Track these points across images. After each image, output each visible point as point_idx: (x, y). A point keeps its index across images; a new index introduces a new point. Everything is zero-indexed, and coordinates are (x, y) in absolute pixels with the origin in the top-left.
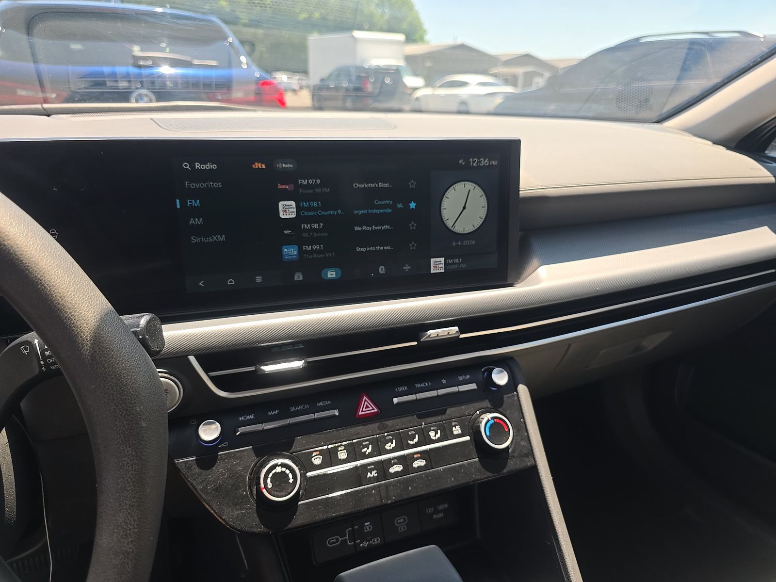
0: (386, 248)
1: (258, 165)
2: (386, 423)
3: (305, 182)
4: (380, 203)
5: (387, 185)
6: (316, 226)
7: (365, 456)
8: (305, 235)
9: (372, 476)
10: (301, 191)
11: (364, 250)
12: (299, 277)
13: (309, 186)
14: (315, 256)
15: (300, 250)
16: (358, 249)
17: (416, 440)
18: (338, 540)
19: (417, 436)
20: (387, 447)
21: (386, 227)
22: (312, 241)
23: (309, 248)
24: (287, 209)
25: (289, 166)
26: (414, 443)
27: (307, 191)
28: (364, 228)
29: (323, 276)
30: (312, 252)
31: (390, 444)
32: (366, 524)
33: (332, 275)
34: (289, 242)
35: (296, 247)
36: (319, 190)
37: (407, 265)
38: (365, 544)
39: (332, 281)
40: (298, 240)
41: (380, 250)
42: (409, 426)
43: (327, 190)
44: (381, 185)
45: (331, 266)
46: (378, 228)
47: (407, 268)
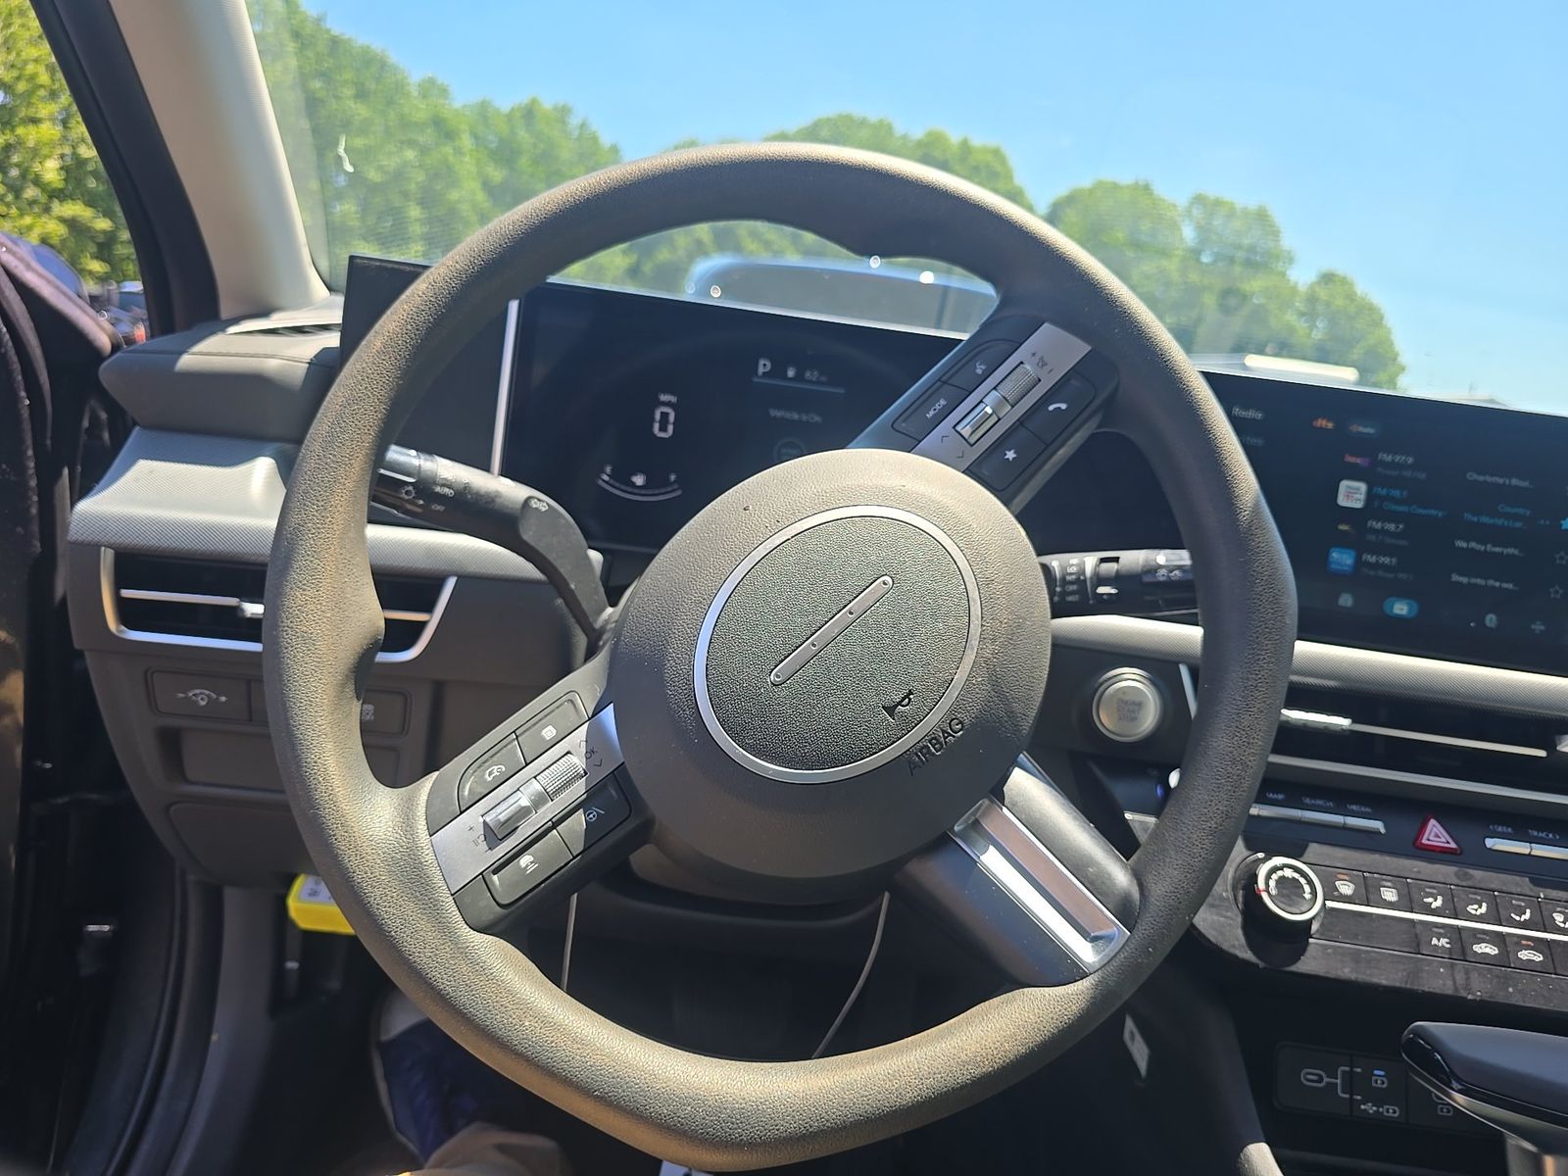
0: (1505, 585)
1: (1322, 423)
2: (1471, 872)
3: (1388, 458)
4: (1508, 510)
5: (1526, 484)
6: (1391, 527)
7: (1428, 910)
8: (1372, 538)
9: (1440, 945)
10: (1380, 469)
11: (1464, 580)
12: (1346, 600)
13: (1392, 465)
14: (1380, 573)
15: (1358, 560)
16: (1455, 578)
17: (1527, 916)
18: (1320, 1080)
19: (1528, 911)
20: (1472, 909)
21: (1511, 551)
22: (1379, 549)
23: (1372, 559)
24: (1352, 494)
25: (1369, 430)
26: (1522, 920)
27: (1388, 472)
28: (1473, 545)
29: (1386, 607)
30: (1376, 566)
31: (1476, 907)
32: (1376, 1072)
33: (1402, 609)
34: (1343, 542)
35: (1353, 553)
36: (1407, 474)
37: (1538, 623)
38: (1369, 1108)
39: (1399, 618)
40: (1357, 543)
41: (1493, 587)
42: (1514, 891)
43: (1423, 476)
44: (1515, 482)
45: (1403, 594)
46: (1498, 550)
47: (1538, 627)
